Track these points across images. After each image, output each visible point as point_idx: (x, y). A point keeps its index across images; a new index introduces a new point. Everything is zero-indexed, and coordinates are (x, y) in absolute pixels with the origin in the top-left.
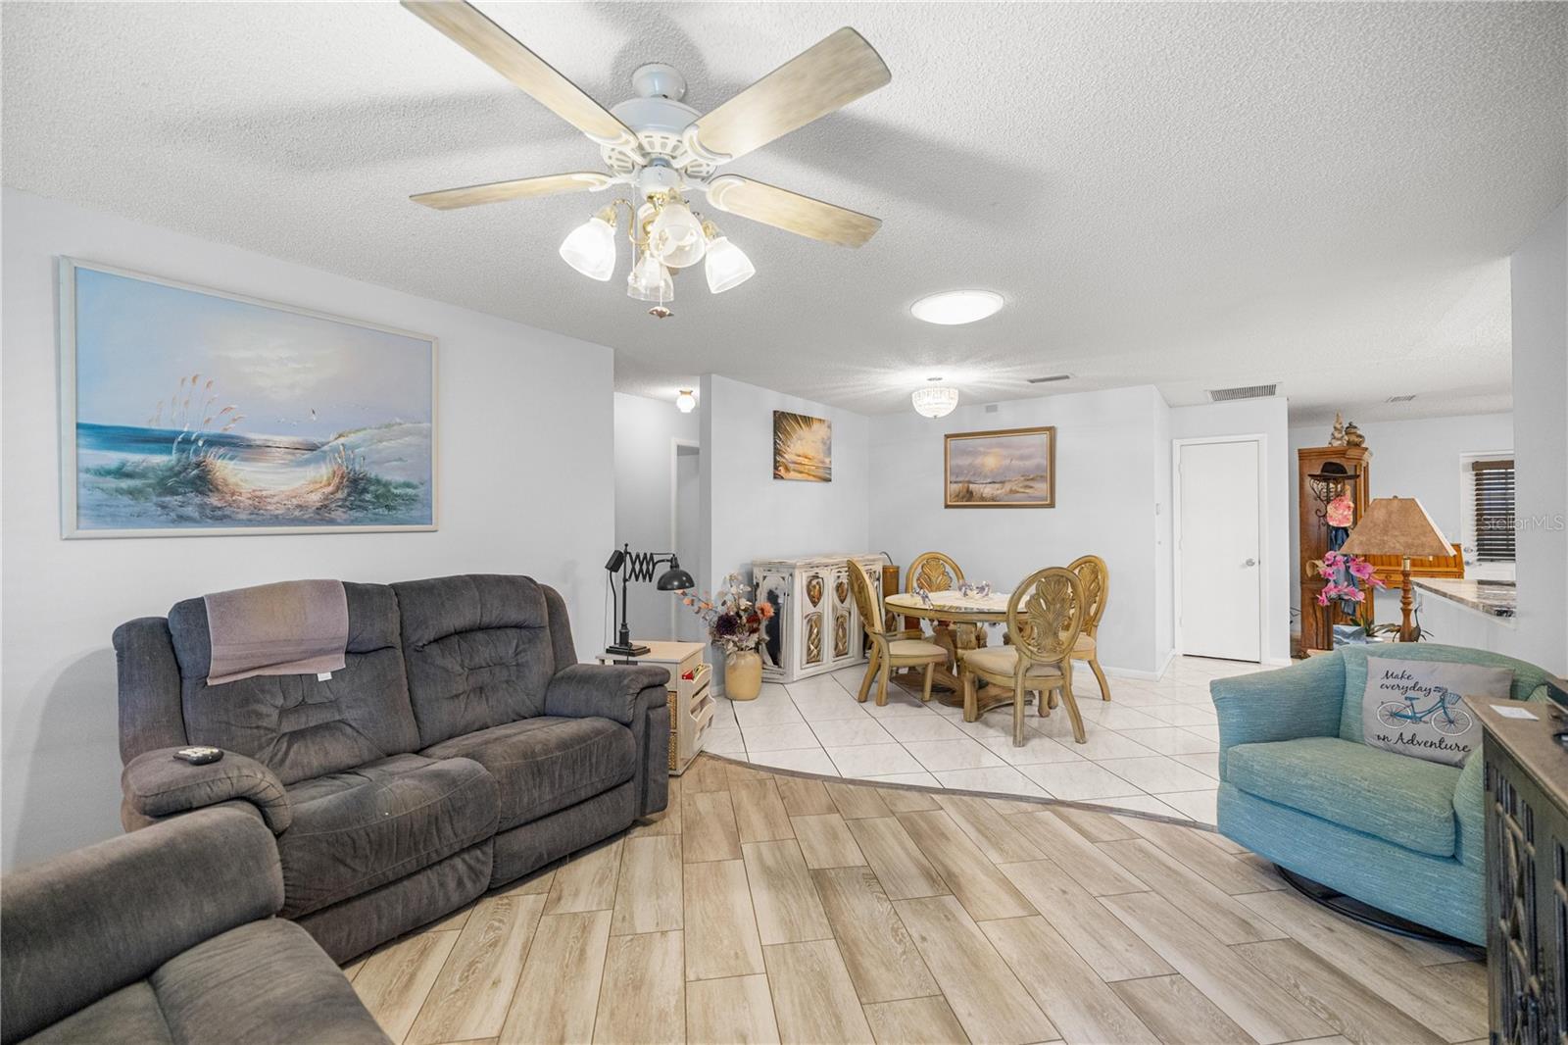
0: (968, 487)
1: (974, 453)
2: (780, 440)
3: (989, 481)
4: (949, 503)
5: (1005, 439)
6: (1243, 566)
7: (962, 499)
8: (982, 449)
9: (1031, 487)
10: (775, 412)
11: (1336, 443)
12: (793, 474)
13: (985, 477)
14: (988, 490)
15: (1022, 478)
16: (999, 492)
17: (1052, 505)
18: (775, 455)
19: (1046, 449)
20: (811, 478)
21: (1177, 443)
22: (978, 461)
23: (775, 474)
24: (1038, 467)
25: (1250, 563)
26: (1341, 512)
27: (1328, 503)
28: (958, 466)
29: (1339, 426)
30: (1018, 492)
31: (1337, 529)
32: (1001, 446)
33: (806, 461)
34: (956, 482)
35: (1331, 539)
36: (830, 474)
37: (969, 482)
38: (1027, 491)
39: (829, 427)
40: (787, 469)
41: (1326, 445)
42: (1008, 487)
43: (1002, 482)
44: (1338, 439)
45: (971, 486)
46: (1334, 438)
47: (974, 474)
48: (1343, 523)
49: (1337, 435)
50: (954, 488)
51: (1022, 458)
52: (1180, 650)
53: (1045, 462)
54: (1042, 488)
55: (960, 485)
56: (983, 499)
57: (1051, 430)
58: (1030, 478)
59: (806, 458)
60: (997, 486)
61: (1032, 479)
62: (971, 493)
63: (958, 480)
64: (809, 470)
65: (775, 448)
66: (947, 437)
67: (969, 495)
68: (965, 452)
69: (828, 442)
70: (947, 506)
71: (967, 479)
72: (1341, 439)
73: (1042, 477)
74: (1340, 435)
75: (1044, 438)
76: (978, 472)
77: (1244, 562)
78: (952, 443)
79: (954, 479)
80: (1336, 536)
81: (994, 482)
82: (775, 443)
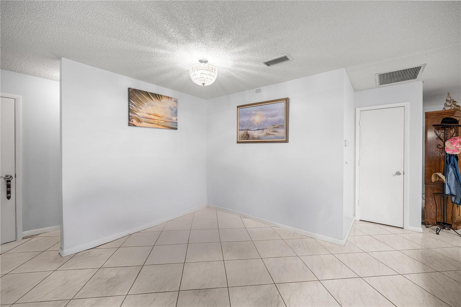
0: (247, 133)
1: (250, 115)
2: (133, 104)
3: (256, 129)
4: (239, 141)
5: (264, 107)
6: (394, 175)
7: (244, 138)
8: (253, 112)
9: (276, 132)
10: (129, 89)
11: (448, 108)
12: (144, 124)
13: (255, 127)
14: (256, 134)
15: (272, 127)
16: (261, 134)
17: (287, 141)
18: (129, 112)
19: (283, 111)
20: (160, 127)
21: (358, 110)
22: (252, 119)
23: (129, 123)
24: (280, 121)
25: (398, 173)
26: (455, 146)
27: (445, 141)
28: (243, 121)
29: (449, 99)
30: (270, 134)
31: (450, 156)
32: (262, 110)
33: (156, 118)
34: (242, 130)
35: (447, 161)
36: (177, 126)
37: (248, 130)
38: (274, 134)
39: (176, 101)
40: (139, 121)
41: (442, 110)
42: (265, 131)
43: (263, 129)
44: (448, 106)
45: (249, 132)
46: (447, 106)
47: (250, 126)
48: (455, 152)
49: (448, 104)
50: (242, 133)
51: (272, 116)
52: (358, 218)
53: (283, 117)
54: (282, 132)
55: (244, 131)
56: (254, 138)
57: (287, 100)
58: (276, 126)
59: (156, 116)
60: (260, 131)
61: (277, 127)
62: (248, 135)
63: (243, 129)
64: (158, 122)
65: (129, 109)
66: (238, 107)
67: (247, 136)
68: (246, 115)
69: (175, 109)
70: (238, 142)
71: (246, 128)
72: (451, 106)
73: (282, 126)
74: (450, 104)
75: (283, 104)
76: (251, 124)
77: (395, 173)
78: (241, 110)
79: (241, 128)
80: (450, 160)
81: (259, 130)
82: (129, 105)
